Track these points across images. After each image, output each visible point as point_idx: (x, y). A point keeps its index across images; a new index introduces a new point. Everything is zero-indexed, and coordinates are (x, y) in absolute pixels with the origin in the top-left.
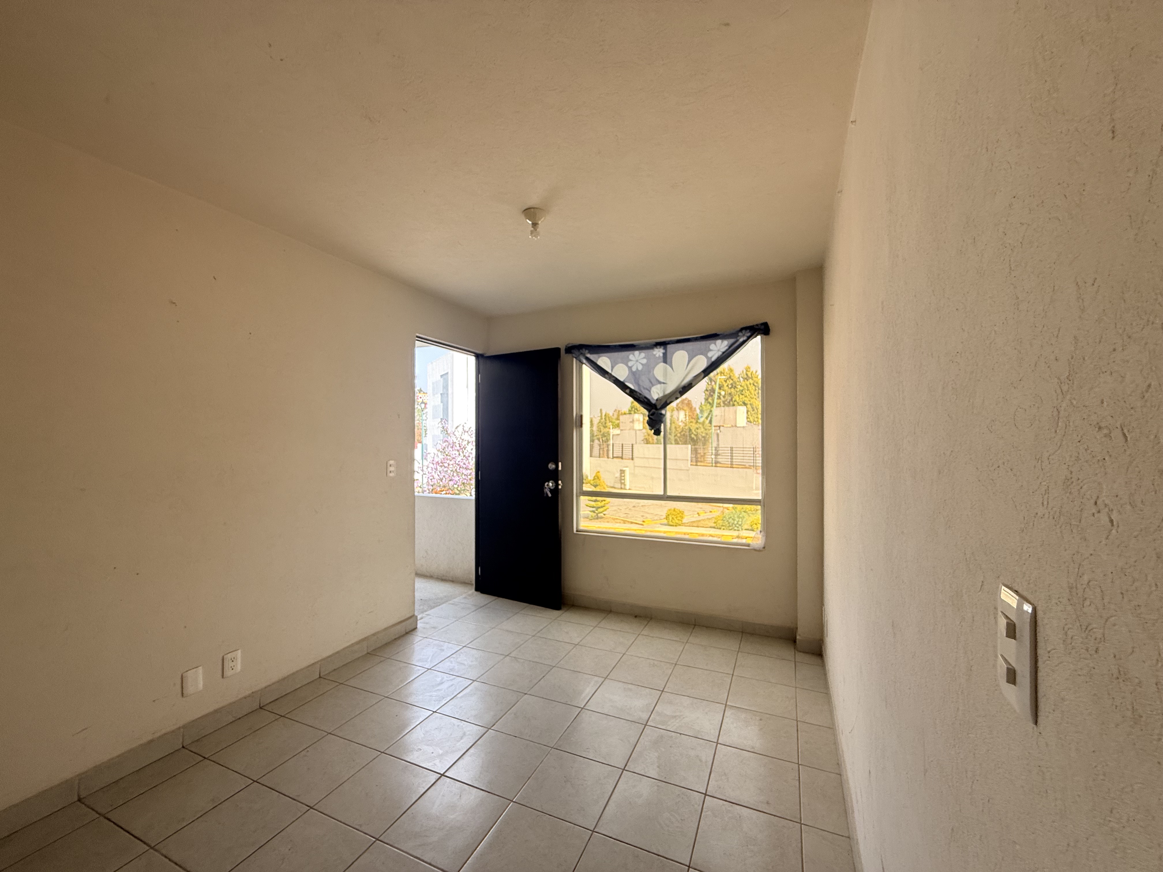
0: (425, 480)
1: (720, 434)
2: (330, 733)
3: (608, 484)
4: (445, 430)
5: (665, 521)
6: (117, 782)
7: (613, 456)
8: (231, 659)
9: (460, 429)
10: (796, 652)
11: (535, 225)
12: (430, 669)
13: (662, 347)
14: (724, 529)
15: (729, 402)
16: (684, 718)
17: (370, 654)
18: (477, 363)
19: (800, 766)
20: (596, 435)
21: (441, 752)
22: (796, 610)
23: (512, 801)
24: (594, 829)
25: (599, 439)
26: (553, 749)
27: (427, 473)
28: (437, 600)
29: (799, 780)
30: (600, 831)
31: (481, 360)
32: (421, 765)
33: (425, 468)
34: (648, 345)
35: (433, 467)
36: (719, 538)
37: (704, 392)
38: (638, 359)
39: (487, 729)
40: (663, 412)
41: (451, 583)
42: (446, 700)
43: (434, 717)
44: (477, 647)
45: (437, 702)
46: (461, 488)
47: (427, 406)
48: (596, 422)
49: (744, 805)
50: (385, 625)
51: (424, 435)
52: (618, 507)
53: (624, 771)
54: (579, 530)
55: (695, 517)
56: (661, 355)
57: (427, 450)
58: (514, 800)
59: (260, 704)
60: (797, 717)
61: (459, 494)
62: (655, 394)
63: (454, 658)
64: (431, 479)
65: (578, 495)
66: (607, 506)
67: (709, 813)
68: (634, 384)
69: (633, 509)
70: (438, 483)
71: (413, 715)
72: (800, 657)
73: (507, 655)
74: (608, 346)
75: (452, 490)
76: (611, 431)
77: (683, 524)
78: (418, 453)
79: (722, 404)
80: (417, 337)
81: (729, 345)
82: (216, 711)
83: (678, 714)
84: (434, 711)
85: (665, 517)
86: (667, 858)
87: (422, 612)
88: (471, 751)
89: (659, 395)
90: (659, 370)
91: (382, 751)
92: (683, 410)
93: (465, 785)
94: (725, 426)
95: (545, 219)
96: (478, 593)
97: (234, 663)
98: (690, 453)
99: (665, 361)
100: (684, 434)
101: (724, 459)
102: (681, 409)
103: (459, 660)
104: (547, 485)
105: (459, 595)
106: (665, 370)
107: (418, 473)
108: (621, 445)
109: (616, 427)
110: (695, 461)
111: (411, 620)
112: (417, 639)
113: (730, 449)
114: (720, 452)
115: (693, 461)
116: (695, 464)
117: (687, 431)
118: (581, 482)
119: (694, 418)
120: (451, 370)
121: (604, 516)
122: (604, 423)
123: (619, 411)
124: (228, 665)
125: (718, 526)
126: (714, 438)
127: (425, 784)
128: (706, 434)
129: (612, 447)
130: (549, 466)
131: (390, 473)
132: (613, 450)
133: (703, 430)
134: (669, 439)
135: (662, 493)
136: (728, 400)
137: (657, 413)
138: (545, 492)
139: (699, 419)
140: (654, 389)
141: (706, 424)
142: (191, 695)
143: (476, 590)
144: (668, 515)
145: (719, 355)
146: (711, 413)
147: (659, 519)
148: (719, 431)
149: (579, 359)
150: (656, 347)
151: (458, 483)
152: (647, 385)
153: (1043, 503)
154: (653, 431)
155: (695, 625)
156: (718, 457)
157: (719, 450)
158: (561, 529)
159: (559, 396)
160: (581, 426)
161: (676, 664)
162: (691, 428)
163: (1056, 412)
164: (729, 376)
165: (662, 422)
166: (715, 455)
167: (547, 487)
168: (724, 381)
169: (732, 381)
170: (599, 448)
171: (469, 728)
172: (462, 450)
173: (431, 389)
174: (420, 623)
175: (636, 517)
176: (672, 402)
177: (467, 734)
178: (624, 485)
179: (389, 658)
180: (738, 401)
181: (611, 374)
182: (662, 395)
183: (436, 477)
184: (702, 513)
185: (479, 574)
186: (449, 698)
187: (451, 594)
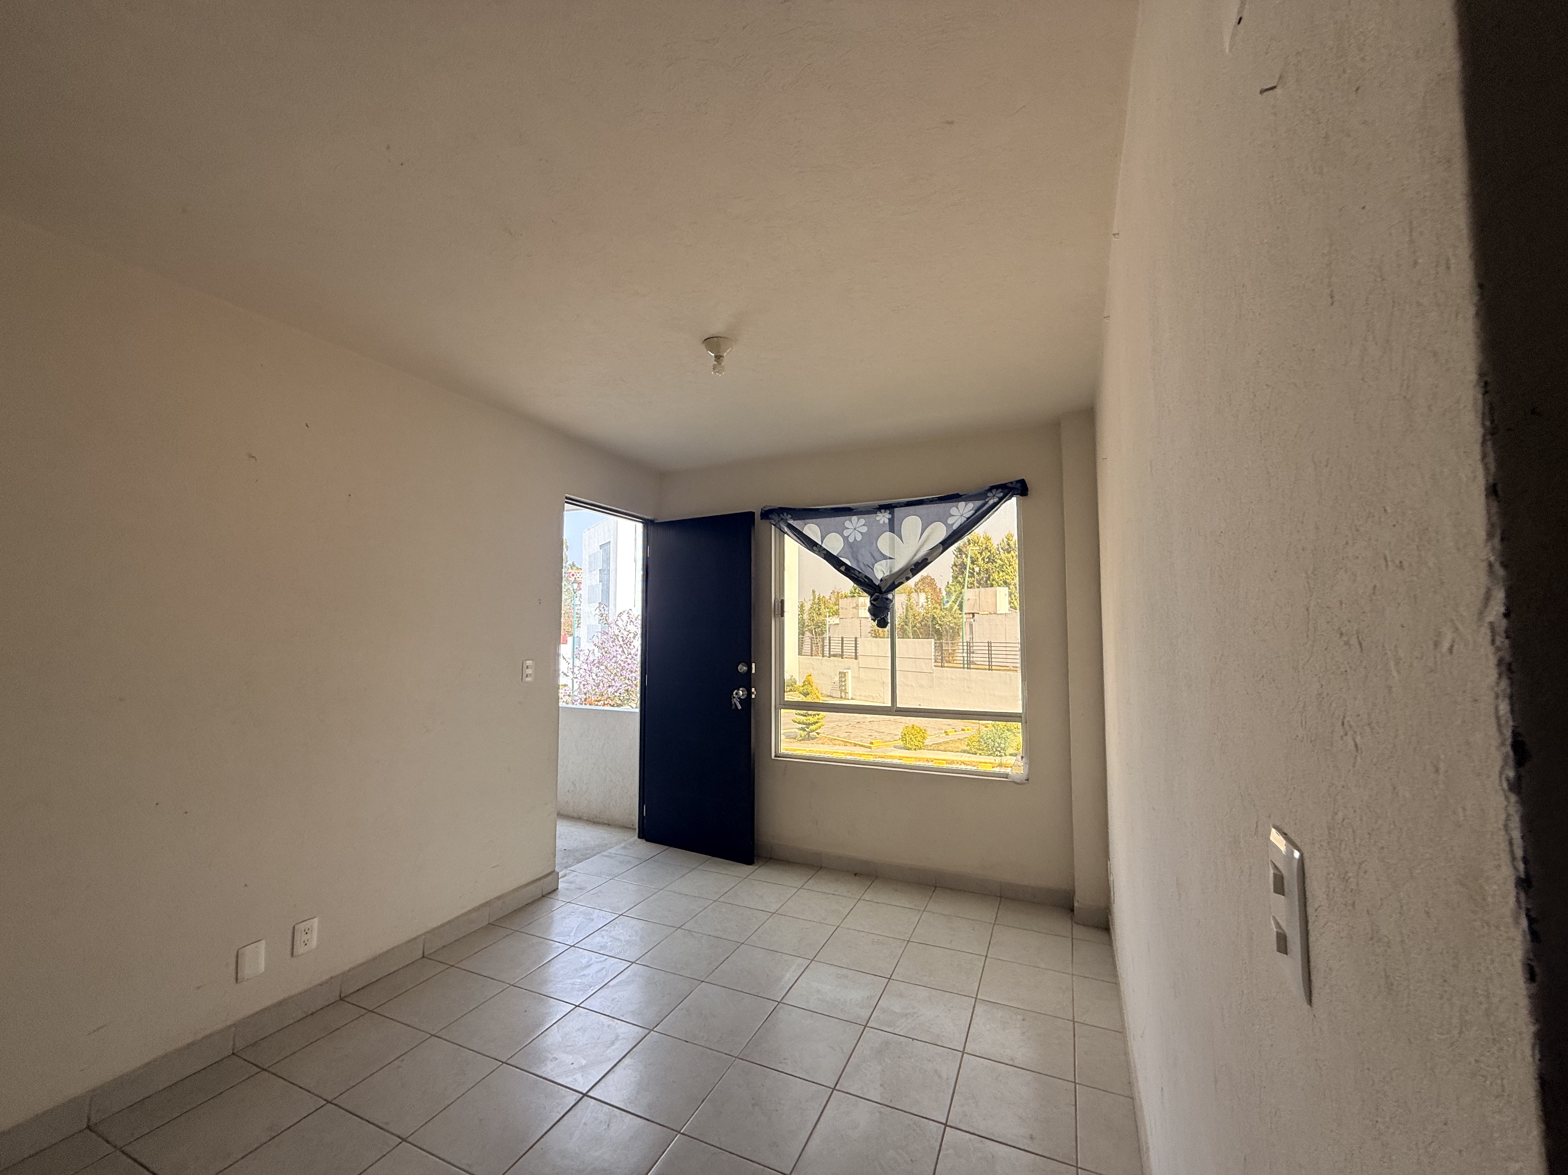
0: (576, 686)
1: (973, 623)
2: (434, 1035)
3: (823, 693)
4: (604, 618)
5: (901, 743)
6: (141, 1102)
7: (829, 654)
8: (305, 931)
9: (625, 617)
10: (1074, 924)
11: (718, 358)
12: (573, 946)
13: (888, 511)
14: (980, 754)
15: (986, 582)
16: (918, 1017)
17: (492, 925)
18: (646, 531)
19: (1077, 1085)
20: (808, 626)
21: (584, 1062)
22: (1072, 866)
23: (679, 1132)
25: (811, 631)
26: (737, 1059)
27: (578, 676)
28: (586, 850)
29: (1076, 1105)
31: (651, 529)
32: (556, 1080)
33: (576, 669)
34: (870, 509)
35: (586, 668)
36: (975, 766)
37: (952, 568)
38: (856, 526)
39: (648, 1031)
40: (890, 596)
41: (605, 827)
42: (592, 990)
43: (576, 1014)
44: (638, 916)
45: (581, 993)
46: (623, 697)
47: (582, 586)
48: (807, 607)
49: (999, 1140)
50: (515, 885)
51: (576, 625)
52: (836, 723)
53: (835, 1091)
54: (779, 755)
55: (942, 738)
56: (887, 521)
57: (580, 645)
58: (682, 1131)
59: (341, 994)
60: (1074, 1017)
61: (621, 705)
62: (880, 572)
63: (607, 930)
64: (584, 685)
65: (777, 706)
67: (951, 1151)
68: (852, 560)
69: (857, 726)
70: (593, 690)
71: (547, 1011)
72: (1079, 931)
73: (679, 928)
74: (818, 510)
75: (612, 700)
76: (828, 619)
77: (927, 748)
78: (565, 650)
79: (976, 584)
80: (567, 498)
81: (976, 508)
82: (280, 1004)
83: (911, 1010)
84: (577, 1005)
85: (901, 737)
87: (566, 867)
88: (626, 1061)
89: (884, 573)
90: (884, 542)
91: (504, 1061)
92: (924, 592)
93: (615, 1109)
94: (980, 613)
95: (731, 349)
96: (642, 841)
97: (308, 936)
98: (933, 650)
99: (892, 530)
100: (926, 624)
101: (979, 658)
102: (922, 591)
103: (613, 933)
104: (737, 694)
105: (617, 844)
106: (892, 541)
107: (567, 676)
108: (841, 639)
109: (833, 615)
110: (940, 661)
111: (550, 878)
112: (558, 904)
113: (987, 644)
114: (974, 648)
115: (938, 660)
116: (940, 664)
117: (931, 620)
118: (782, 689)
119: (938, 603)
120: (614, 538)
121: (817, 736)
122: (817, 609)
123: (836, 594)
124: (300, 937)
125: (973, 750)
126: (966, 629)
127: (560, 1107)
128: (956, 624)
129: (828, 641)
130: (739, 668)
131: (527, 677)
132: (830, 646)
133: (951, 618)
134: (900, 632)
135: (890, 705)
136: (984, 579)
137: (882, 597)
138: (733, 703)
139: (944, 605)
140: (877, 566)
141: (954, 610)
142: (248, 979)
143: (639, 837)
144: (905, 734)
145: (963, 521)
146: (961, 595)
147: (892, 740)
148: (972, 620)
149: (779, 527)
150: (880, 511)
151: (620, 690)
152: (868, 560)
153: (1301, 723)
154: (876, 621)
155: (936, 887)
156: (972, 655)
157: (973, 646)
158: (754, 754)
159: (753, 576)
160: (782, 615)
161: (908, 941)
162: (935, 616)
163: (1306, 613)
164: (984, 546)
165: (888, 609)
166: (967, 653)
167: (736, 696)
168: (977, 553)
169: (989, 554)
170: (811, 643)
171: (623, 1029)
172: (627, 645)
173: (587, 563)
174: (562, 882)
175: (861, 737)
176: (902, 583)
177: (620, 1038)
178: (846, 693)
179: (518, 931)
180: (997, 580)
181: (821, 546)
182: (888, 574)
183: (591, 681)
184: (951, 732)
185: (644, 815)
186: (597, 987)
187: (606, 842)
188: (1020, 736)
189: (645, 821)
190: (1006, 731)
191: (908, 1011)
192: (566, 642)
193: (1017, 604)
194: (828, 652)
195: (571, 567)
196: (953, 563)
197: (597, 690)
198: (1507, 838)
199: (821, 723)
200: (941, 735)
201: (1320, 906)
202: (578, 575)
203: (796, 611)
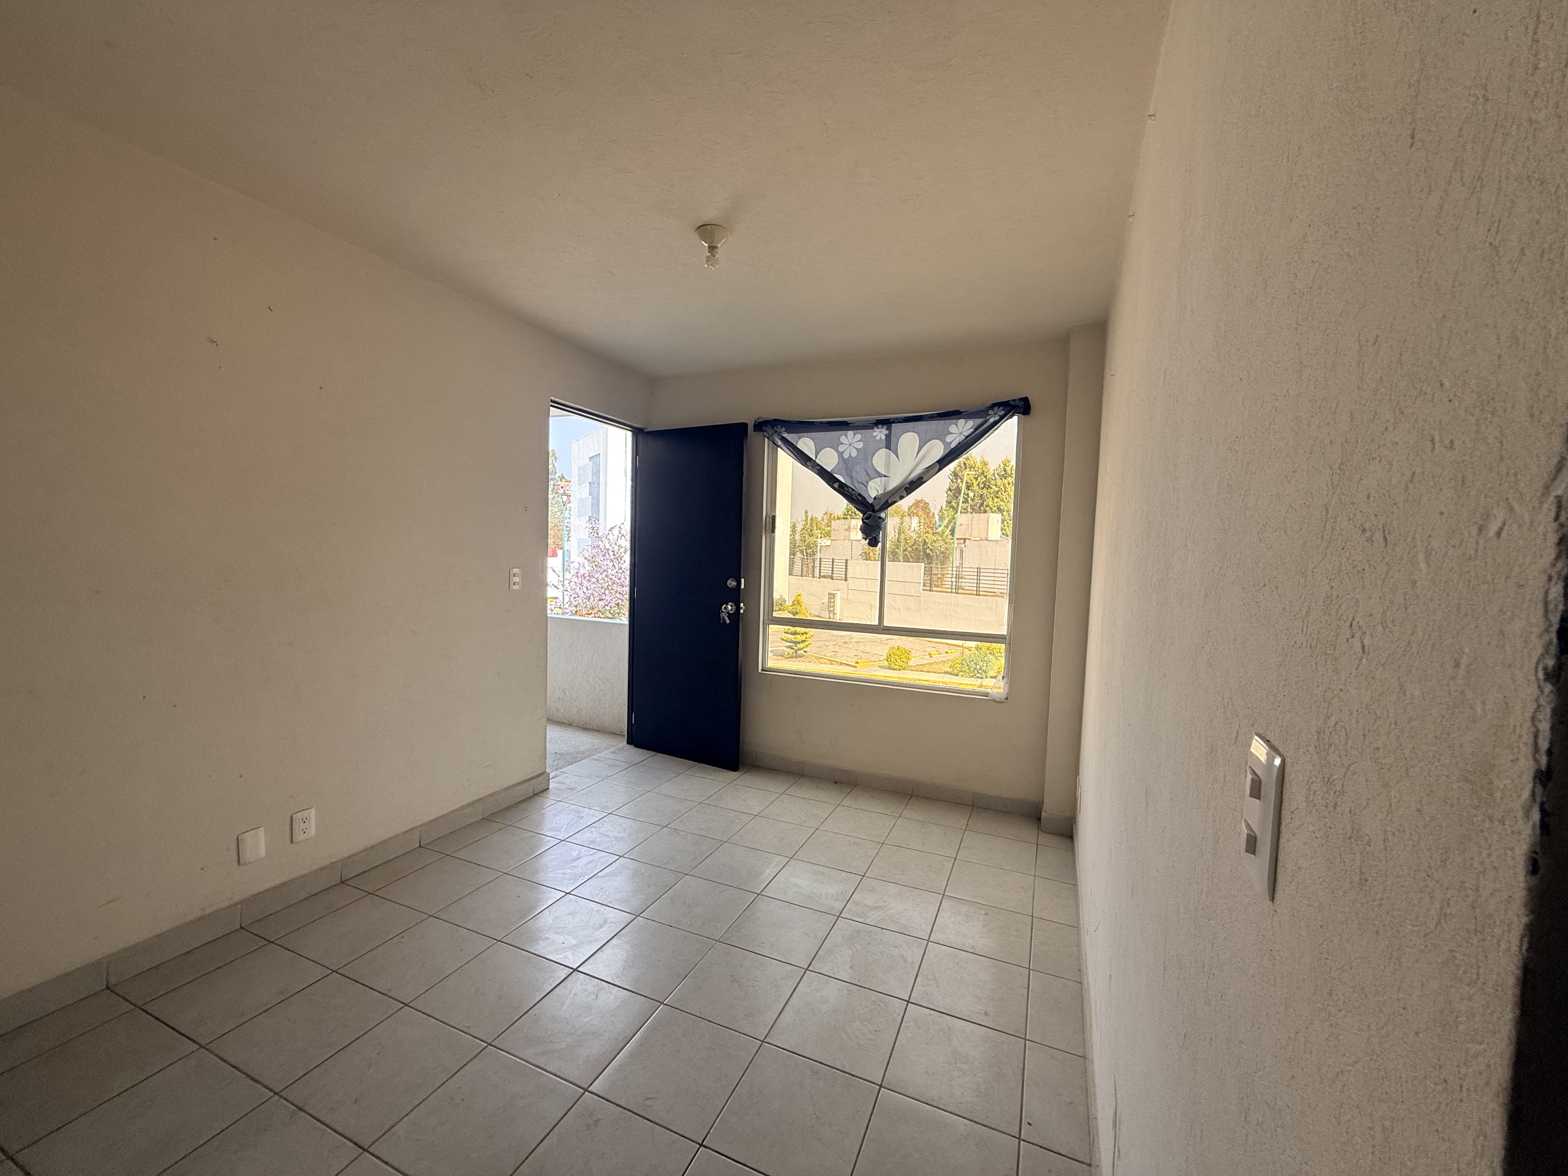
0: (567, 599)
1: (964, 549)
2: (431, 916)
3: (813, 610)
4: (594, 531)
5: (886, 663)
6: (156, 968)
7: (820, 575)
8: (303, 820)
9: (616, 531)
10: (1040, 832)
11: (712, 248)
12: (564, 840)
13: (886, 427)
14: (962, 676)
15: (980, 508)
16: (888, 910)
17: (487, 819)
18: (635, 439)
19: (1031, 971)
20: (799, 546)
21: (574, 942)
22: (1043, 781)
23: (662, 1003)
24: (765, 1039)
25: (802, 552)
26: (718, 943)
27: (569, 589)
28: (577, 754)
29: (1028, 988)
30: (771, 1042)
31: (640, 438)
32: (548, 957)
33: (566, 582)
34: (867, 424)
35: (577, 581)
36: (956, 686)
37: (946, 492)
38: (851, 441)
39: (634, 916)
40: (883, 515)
41: (595, 733)
42: (582, 879)
43: (566, 900)
44: (626, 815)
45: (572, 881)
46: (614, 611)
47: (571, 499)
48: (799, 527)
49: (956, 1015)
50: (507, 784)
51: (566, 539)
52: (824, 643)
53: (808, 971)
54: (765, 669)
55: (927, 659)
56: (884, 437)
57: (570, 558)
58: (665, 1003)
59: (341, 878)
60: (1033, 913)
61: (611, 618)
62: (874, 490)
63: (596, 827)
64: (575, 598)
65: (765, 622)
66: (810, 641)
67: (912, 1023)
68: (846, 476)
69: (844, 646)
70: (584, 603)
71: (539, 897)
72: (1044, 839)
73: (666, 826)
74: (812, 423)
75: (602, 614)
76: (819, 541)
77: (910, 668)
78: (553, 563)
79: (969, 510)
80: (552, 401)
81: (975, 427)
82: (284, 884)
83: (882, 904)
84: (568, 892)
85: (886, 657)
86: (853, 1075)
87: (557, 769)
88: (614, 941)
89: (878, 491)
90: (880, 460)
91: (498, 939)
92: (917, 516)
93: (603, 982)
94: (971, 538)
95: (726, 240)
96: (631, 747)
97: (306, 825)
98: (922, 574)
99: (888, 447)
100: (917, 548)
101: (968, 584)
102: (915, 515)
103: (602, 830)
104: (725, 608)
105: (606, 749)
106: (888, 458)
107: (557, 588)
108: (831, 560)
109: (825, 536)
110: (929, 585)
111: (541, 778)
112: (549, 802)
113: (976, 570)
114: (963, 573)
115: (927, 585)
116: (929, 588)
117: (921, 544)
118: (770, 609)
119: (931, 527)
120: (604, 450)
121: (805, 654)
122: (809, 530)
123: (829, 515)
124: (298, 826)
125: (956, 672)
126: (957, 554)
127: (552, 980)
128: (947, 549)
129: (818, 562)
130: (728, 583)
131: (514, 585)
132: (820, 567)
133: (942, 543)
134: (891, 556)
135: (877, 624)
136: (978, 504)
137: (875, 516)
138: (722, 617)
139: (936, 528)
140: (871, 484)
141: (945, 535)
142: (250, 863)
143: (628, 743)
144: (890, 655)
145: (961, 440)
146: (954, 521)
147: (877, 660)
148: (963, 546)
149: (772, 440)
150: (877, 427)
151: (610, 604)
152: (862, 477)
153: (1302, 630)
154: (868, 540)
155: (912, 796)
156: (960, 580)
157: (962, 571)
158: (741, 668)
159: (744, 490)
160: (773, 531)
161: (883, 843)
162: (927, 540)
163: (1324, 512)
164: (980, 471)
165: (880, 528)
166: (956, 578)
167: (725, 611)
168: (972, 478)
169: (984, 479)
170: (802, 564)
171: (612, 914)
172: (618, 560)
173: (576, 476)
174: (553, 782)
175: (847, 656)
176: (895, 502)
177: (608, 922)
178: (834, 614)
179: (510, 825)
180: (991, 506)
181: (815, 461)
182: (882, 492)
183: (582, 595)
184: (935, 654)
185: (633, 722)
186: (586, 877)
187: (596, 747)
188: (1003, 660)
189: (633, 728)
190: (989, 655)
191: (879, 905)
192: (555, 555)
193: (1009, 531)
194: (818, 573)
195: (561, 480)
196: (948, 488)
197: (588, 603)
198: (1533, 729)
199: (809, 642)
200: (925, 657)
201: (1297, 809)
202: (568, 488)
203: (788, 531)
